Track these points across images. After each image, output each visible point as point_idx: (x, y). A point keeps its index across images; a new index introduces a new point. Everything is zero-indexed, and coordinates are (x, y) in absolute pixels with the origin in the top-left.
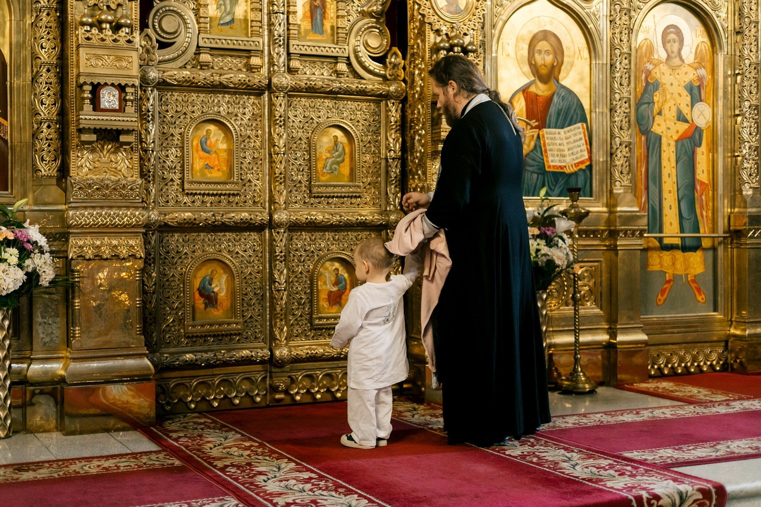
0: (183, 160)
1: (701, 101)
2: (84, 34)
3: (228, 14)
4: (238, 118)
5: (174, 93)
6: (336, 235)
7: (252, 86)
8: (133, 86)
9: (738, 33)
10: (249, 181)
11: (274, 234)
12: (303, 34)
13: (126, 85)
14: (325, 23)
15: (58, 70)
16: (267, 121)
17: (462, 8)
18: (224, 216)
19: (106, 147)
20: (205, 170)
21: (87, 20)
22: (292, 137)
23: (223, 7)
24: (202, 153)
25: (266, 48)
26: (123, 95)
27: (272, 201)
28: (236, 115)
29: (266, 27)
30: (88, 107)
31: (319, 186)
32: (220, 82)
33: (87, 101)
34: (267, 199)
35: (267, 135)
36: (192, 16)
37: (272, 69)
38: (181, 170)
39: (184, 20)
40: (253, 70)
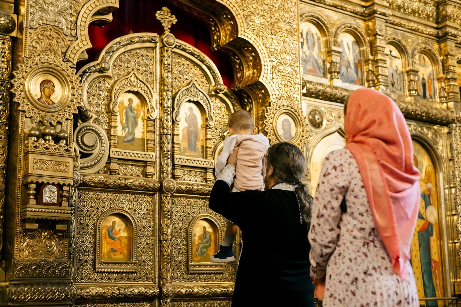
0: (95, 245)
1: (430, 205)
2: (33, 143)
3: (131, 134)
4: (136, 212)
5: (90, 193)
6: (205, 303)
7: (148, 188)
8: (69, 185)
9: (450, 160)
10: (144, 261)
11: (162, 303)
12: (182, 151)
13: (64, 185)
14: (197, 143)
15: (4, 172)
16: (157, 215)
17: (293, 136)
18: (126, 290)
19: (43, 234)
20: (111, 253)
21: (35, 132)
22: (175, 227)
23: (127, 129)
24: (109, 240)
25: (158, 160)
26: (61, 192)
27: (161, 277)
28: (135, 210)
29: (158, 145)
30: (33, 202)
31: (194, 266)
32: (125, 184)
33: (32, 197)
34: (157, 275)
35: (157, 226)
36: (105, 134)
37: (162, 176)
38: (93, 253)
39: (99, 136)
40: (148, 176)
